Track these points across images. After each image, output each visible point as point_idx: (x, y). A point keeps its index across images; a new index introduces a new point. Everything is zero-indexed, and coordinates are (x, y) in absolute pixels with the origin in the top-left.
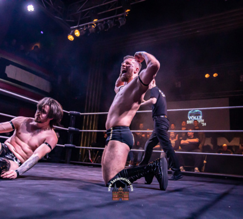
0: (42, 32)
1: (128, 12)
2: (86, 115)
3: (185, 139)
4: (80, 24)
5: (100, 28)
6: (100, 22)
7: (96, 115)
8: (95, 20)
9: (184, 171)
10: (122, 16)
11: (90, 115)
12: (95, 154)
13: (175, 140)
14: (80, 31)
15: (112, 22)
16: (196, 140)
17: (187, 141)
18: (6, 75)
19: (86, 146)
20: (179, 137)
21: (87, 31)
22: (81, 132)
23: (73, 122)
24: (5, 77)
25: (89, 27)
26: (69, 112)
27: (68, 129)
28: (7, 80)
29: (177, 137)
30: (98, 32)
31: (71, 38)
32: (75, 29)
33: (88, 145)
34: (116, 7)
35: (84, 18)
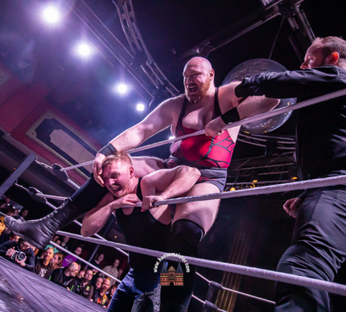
2: (226, 291)
4: (237, 182)
8: (255, 181)
23: (210, 294)
25: (247, 187)
26: (210, 282)
27: (204, 303)
32: (231, 186)
34: (281, 171)
35: (242, 176)
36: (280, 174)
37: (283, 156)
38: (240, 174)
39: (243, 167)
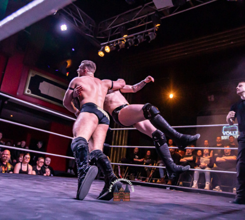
0: (73, 50)
1: (158, 26)
2: (116, 131)
3: (221, 157)
4: (110, 40)
5: (130, 44)
6: (129, 38)
7: (126, 130)
8: (125, 36)
9: (221, 191)
10: (152, 31)
11: (120, 131)
12: (124, 170)
13: (209, 157)
14: (110, 47)
15: (142, 37)
16: (233, 158)
17: (223, 159)
18: (40, 91)
19: (116, 162)
20: (213, 154)
21: (117, 46)
22: (111, 147)
24: (38, 93)
25: (119, 42)
28: (40, 96)
29: (211, 154)
30: (128, 48)
31: (101, 54)
32: (105, 45)
33: (118, 161)
34: (146, 22)
35: (114, 34)
36: (145, 25)
37: (146, 6)
38: (112, 33)
39: (112, 26)
